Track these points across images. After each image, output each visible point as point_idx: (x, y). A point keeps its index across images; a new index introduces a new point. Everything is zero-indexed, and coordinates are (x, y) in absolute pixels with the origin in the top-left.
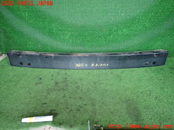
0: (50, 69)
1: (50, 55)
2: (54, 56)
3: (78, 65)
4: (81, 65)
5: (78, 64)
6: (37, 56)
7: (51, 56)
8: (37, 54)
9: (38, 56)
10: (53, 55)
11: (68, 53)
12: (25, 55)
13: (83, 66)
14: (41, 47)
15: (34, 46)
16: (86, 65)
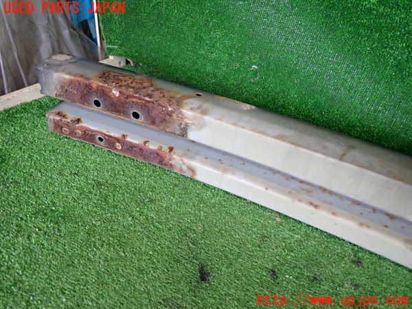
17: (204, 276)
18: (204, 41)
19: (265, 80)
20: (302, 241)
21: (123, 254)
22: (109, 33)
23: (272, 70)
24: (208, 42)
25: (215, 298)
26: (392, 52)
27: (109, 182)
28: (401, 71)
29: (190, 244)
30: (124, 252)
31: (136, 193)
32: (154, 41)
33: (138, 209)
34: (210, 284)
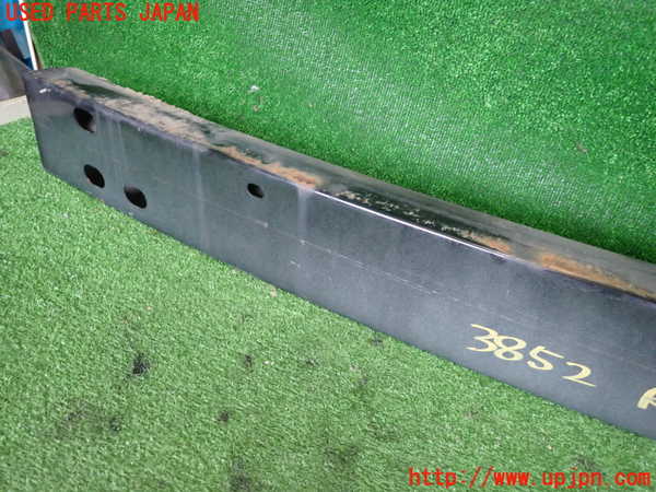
0: (260, 285)
1: (291, 176)
2: (314, 198)
3: (494, 343)
4: (525, 352)
5: (499, 339)
6: (186, 153)
7: (293, 191)
8: (198, 135)
9: (196, 156)
10: (306, 185)
11: (446, 207)
12: (114, 122)
13: (548, 366)
14: (257, 97)
15: (221, 72)
16: (586, 372)
17: (139, 368)
18: (185, 53)
19: (272, 106)
20: (301, 319)
21: (17, 347)
22: (47, 49)
23: (278, 91)
24: (189, 55)
25: (150, 394)
26: (424, 55)
27: (18, 254)
28: (441, 82)
29: (129, 330)
30: (19, 344)
31: (59, 268)
32: (116, 60)
33: (56, 288)
34: (147, 378)
